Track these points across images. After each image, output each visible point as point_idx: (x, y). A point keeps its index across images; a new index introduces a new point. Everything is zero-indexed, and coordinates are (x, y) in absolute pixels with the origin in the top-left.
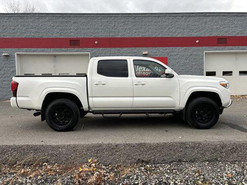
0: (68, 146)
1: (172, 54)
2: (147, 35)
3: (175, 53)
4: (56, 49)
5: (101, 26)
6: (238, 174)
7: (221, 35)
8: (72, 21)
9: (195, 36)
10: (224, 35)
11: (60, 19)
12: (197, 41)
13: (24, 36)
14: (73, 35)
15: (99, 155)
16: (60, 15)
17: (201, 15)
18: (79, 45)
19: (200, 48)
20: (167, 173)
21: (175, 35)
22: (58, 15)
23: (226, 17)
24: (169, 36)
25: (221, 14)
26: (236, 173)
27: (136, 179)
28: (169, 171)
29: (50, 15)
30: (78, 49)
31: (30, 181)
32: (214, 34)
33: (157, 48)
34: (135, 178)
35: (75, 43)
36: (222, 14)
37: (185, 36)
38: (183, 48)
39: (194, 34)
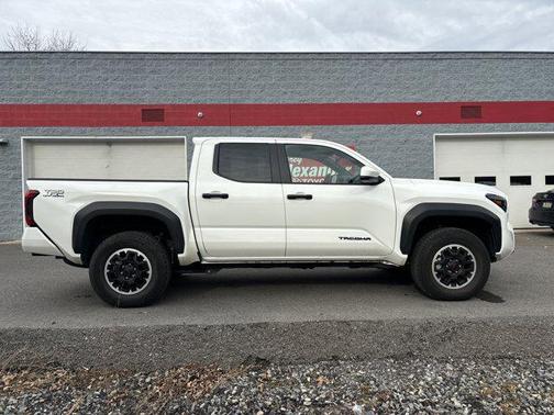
0: (103, 330)
1: (365, 138)
2: (309, 99)
3: (371, 138)
4: (113, 128)
5: (211, 79)
6: (447, 381)
7: (467, 100)
8: (148, 69)
9: (412, 101)
10: (475, 100)
11: (122, 65)
12: (419, 113)
13: (40, 102)
14: (149, 99)
15: (167, 348)
16: (121, 56)
17: (425, 56)
18: (163, 120)
19: (425, 126)
20: (305, 382)
21: (369, 100)
22: (117, 56)
23: (478, 62)
24: (357, 101)
25: (468, 56)
26: (444, 380)
27: (235, 394)
28: (309, 379)
29: (99, 55)
30: (160, 128)
31: (15, 401)
32: (454, 98)
33: (331, 127)
34: (234, 392)
35: (153, 115)
36: (471, 56)
37: (391, 100)
38: (388, 127)
39: (411, 98)
